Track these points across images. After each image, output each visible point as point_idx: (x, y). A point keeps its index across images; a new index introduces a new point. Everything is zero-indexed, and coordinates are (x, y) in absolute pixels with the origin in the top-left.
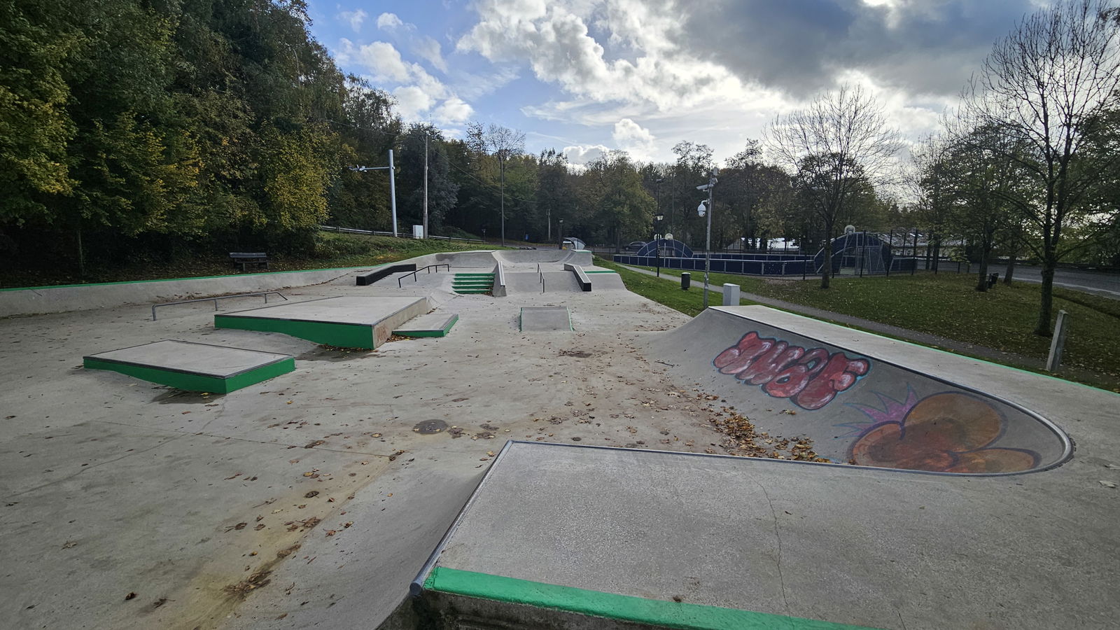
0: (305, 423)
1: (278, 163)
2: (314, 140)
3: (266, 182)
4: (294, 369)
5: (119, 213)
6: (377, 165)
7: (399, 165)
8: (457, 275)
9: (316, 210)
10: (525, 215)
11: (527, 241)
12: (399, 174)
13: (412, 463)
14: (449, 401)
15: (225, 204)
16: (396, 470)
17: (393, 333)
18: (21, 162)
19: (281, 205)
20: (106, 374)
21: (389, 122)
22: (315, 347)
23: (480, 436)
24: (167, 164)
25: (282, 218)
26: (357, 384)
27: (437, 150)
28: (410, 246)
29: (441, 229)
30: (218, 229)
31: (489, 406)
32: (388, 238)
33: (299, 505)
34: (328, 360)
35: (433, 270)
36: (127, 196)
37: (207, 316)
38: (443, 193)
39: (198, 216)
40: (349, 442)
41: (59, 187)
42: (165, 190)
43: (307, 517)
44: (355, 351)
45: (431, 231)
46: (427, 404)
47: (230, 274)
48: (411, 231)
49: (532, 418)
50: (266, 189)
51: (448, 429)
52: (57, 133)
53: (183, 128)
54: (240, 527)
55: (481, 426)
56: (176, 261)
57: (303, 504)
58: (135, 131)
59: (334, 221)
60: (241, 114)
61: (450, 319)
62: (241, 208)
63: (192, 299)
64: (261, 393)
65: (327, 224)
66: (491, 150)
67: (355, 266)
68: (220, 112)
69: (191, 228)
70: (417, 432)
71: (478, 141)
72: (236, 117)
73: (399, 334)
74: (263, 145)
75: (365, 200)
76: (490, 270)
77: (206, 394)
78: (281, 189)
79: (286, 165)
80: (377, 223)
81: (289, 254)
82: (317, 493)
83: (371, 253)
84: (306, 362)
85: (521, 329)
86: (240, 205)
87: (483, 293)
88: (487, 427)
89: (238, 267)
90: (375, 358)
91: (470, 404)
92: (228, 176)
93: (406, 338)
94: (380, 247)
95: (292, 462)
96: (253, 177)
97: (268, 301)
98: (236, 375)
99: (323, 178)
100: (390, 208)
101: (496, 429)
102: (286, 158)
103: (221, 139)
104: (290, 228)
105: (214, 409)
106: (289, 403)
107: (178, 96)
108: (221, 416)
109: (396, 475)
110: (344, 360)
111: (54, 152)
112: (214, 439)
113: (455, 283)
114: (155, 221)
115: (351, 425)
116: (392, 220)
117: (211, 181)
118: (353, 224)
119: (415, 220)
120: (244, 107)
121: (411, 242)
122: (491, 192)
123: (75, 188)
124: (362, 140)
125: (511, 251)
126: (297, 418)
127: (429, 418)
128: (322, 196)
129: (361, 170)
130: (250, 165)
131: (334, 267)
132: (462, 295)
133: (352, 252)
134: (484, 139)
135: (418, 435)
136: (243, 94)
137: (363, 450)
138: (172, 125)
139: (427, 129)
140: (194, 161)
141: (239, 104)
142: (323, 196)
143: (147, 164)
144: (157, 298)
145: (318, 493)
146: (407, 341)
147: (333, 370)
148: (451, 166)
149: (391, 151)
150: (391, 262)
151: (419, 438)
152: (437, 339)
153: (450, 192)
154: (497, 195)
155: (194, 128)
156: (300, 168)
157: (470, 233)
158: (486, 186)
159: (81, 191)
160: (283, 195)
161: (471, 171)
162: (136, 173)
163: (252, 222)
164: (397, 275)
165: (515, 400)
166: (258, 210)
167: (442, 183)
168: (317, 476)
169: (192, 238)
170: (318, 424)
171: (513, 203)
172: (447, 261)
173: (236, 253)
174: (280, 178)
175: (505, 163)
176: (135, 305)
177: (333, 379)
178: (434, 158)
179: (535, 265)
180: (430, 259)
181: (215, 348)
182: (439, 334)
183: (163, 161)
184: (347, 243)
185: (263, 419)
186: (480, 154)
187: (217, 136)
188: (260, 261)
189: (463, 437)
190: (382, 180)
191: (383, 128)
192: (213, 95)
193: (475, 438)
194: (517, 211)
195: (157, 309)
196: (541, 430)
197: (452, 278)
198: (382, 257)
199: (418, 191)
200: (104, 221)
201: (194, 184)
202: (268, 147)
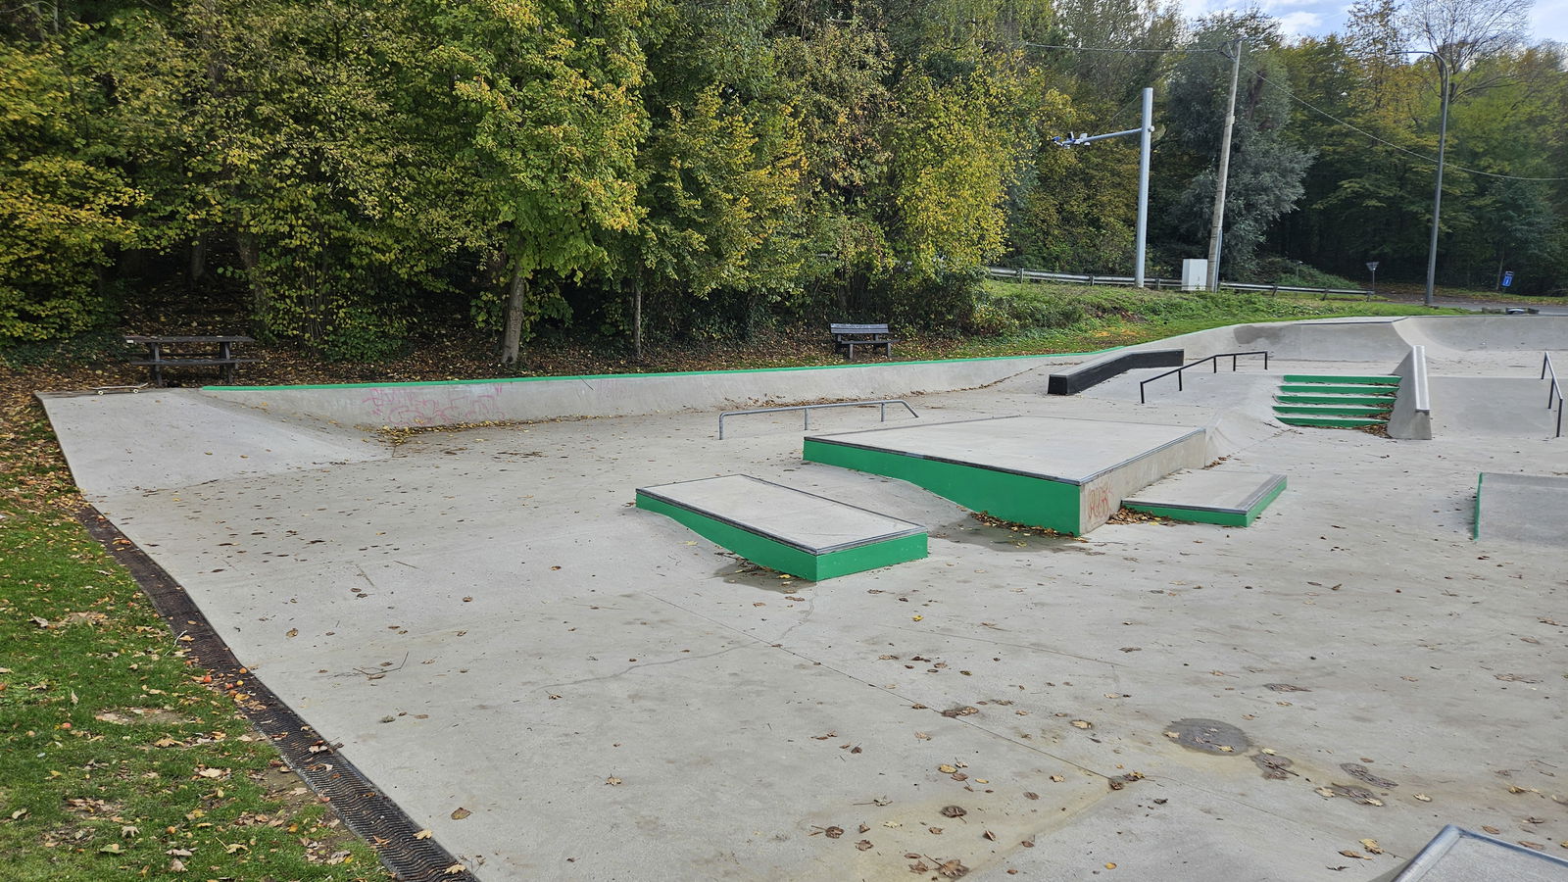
0: (943, 665)
1: (924, 146)
2: (993, 91)
3: (898, 187)
4: (926, 554)
5: (689, 257)
6: (1113, 126)
7: (1161, 122)
8: (1287, 378)
9: (982, 237)
10: (1510, 219)
11: (1510, 290)
12: (1161, 142)
13: (1161, 810)
14: (1258, 686)
15: (832, 234)
16: (1124, 813)
17: (1123, 506)
18: (587, 183)
19: (921, 230)
20: (660, 519)
21: (1148, 25)
22: (964, 515)
23: (1338, 790)
24: (756, 168)
25: (922, 255)
26: (1043, 604)
27: (1263, 73)
28: (1172, 307)
29: (1252, 266)
30: (817, 279)
31: (1369, 721)
32: (1123, 291)
33: (931, 825)
34: (986, 545)
35: (1224, 364)
36: (700, 228)
37: (790, 438)
38: (1266, 178)
39: (792, 259)
40: (1028, 723)
41: (624, 220)
42: (750, 215)
43: (946, 855)
44: (1041, 533)
45: (1227, 271)
46: (1197, 681)
47: (829, 364)
48: (1178, 273)
49: (1506, 782)
50: (899, 201)
51: (1253, 752)
52: (628, 133)
53: (783, 101)
54: (833, 832)
55: (1344, 767)
56: (754, 339)
57: (938, 827)
58: (719, 116)
59: (1013, 258)
60: (870, 59)
61: (1265, 484)
62: (855, 240)
63: (772, 406)
64: (870, 592)
65: (1001, 265)
66: (1418, 49)
67: (1048, 352)
68: (839, 62)
69: (779, 281)
70: (1173, 740)
71: (1378, 30)
72: (863, 66)
73: (1136, 508)
74: (902, 114)
75: (1078, 208)
76: (1385, 369)
77: (787, 576)
78: (924, 198)
79: (938, 150)
80: (1099, 258)
81: (926, 327)
82: (962, 813)
83: (1082, 325)
84: (946, 543)
85: (1474, 532)
86: (855, 234)
87: (1358, 426)
88: (1361, 773)
89: (841, 350)
90: (1082, 555)
91: (1312, 704)
92: (841, 182)
93: (1152, 518)
94: (1104, 311)
95: (918, 736)
96: (880, 179)
97: (885, 417)
98: (834, 549)
99: (1002, 167)
100: (1132, 223)
101: (1389, 785)
102: (939, 135)
103: (837, 113)
104: (933, 276)
105: (798, 607)
106: (915, 620)
107: (783, 43)
108: (808, 620)
109: (1124, 825)
110: (1018, 550)
111: (622, 164)
112: (796, 660)
113: (1282, 399)
114: (733, 272)
115: (1029, 688)
116: (1135, 249)
117: (815, 194)
118: (1050, 262)
119: (1187, 248)
120: (878, 45)
121: (1176, 298)
122: (1406, 162)
123: (641, 221)
124: (1085, 75)
125: (1457, 318)
126: (929, 651)
127: (1207, 716)
128: (996, 206)
129: (1078, 142)
130: (877, 158)
131: (1005, 355)
132: (1300, 429)
133: (1043, 323)
134: (1398, 24)
135: (1177, 748)
136: (877, 20)
137: (1054, 750)
138: (767, 99)
139: (1241, 25)
140: (794, 158)
141: (870, 42)
142: (999, 206)
143: (731, 171)
144: (726, 402)
145: (965, 813)
146: (1155, 526)
147: (995, 567)
148: (1296, 105)
149: (1149, 92)
150: (1125, 344)
151: (1179, 755)
152: (1228, 531)
153: (1284, 173)
154: (1421, 168)
155: (797, 99)
156: (962, 152)
157: (1330, 272)
158: (1391, 146)
159: (648, 225)
160: (926, 209)
161: (1350, 112)
162: (715, 190)
163: (869, 267)
164: (1136, 374)
165: (1449, 721)
166: (883, 242)
167: (1266, 153)
168: (964, 778)
169: (779, 298)
170: (967, 673)
171: (1473, 187)
172: (1261, 344)
173: (840, 325)
174: (926, 177)
175: (1458, 79)
176: (696, 411)
177: (997, 587)
178: (1253, 93)
179: (1532, 358)
180: (1219, 338)
181: (803, 496)
182: (1234, 519)
183: (750, 165)
184: (1035, 304)
185: (873, 641)
186: (1379, 66)
187: (830, 108)
188: (878, 340)
189: (1291, 781)
190: (1119, 161)
191: (1135, 41)
192: (832, 30)
193: (1327, 793)
194: (1480, 208)
195: (725, 419)
196: (1532, 821)
197: (1274, 387)
198: (1105, 334)
199: (1202, 177)
200: (670, 271)
201: (790, 200)
202: (909, 117)
